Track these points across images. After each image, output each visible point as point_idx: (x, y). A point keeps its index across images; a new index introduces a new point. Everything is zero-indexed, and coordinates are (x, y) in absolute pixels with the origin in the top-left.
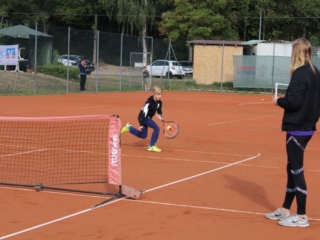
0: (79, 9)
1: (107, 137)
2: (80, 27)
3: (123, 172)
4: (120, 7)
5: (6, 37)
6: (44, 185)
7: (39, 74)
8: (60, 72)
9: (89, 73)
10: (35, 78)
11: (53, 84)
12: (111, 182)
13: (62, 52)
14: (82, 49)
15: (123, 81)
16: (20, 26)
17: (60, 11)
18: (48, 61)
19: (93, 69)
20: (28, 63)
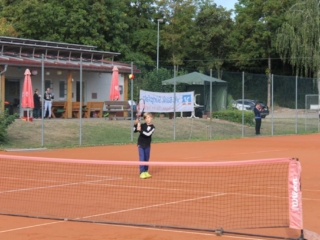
0: (252, 54)
1: (286, 180)
2: (254, 72)
3: (304, 216)
4: (294, 50)
5: (182, 84)
6: (225, 230)
7: (215, 120)
8: (235, 117)
9: (264, 117)
10: (211, 123)
11: (228, 129)
12: (292, 226)
13: (237, 97)
14: (256, 92)
15: (299, 124)
16: (195, 73)
17: (233, 57)
18: (223, 106)
19: (268, 112)
20: (203, 109)
